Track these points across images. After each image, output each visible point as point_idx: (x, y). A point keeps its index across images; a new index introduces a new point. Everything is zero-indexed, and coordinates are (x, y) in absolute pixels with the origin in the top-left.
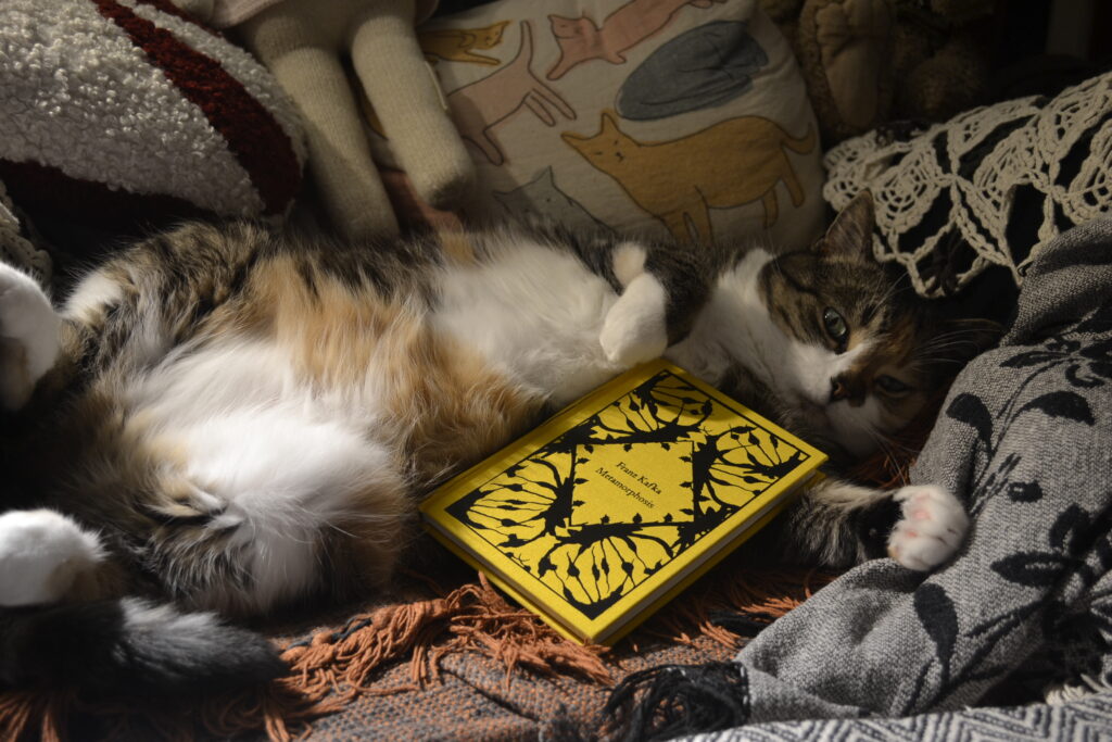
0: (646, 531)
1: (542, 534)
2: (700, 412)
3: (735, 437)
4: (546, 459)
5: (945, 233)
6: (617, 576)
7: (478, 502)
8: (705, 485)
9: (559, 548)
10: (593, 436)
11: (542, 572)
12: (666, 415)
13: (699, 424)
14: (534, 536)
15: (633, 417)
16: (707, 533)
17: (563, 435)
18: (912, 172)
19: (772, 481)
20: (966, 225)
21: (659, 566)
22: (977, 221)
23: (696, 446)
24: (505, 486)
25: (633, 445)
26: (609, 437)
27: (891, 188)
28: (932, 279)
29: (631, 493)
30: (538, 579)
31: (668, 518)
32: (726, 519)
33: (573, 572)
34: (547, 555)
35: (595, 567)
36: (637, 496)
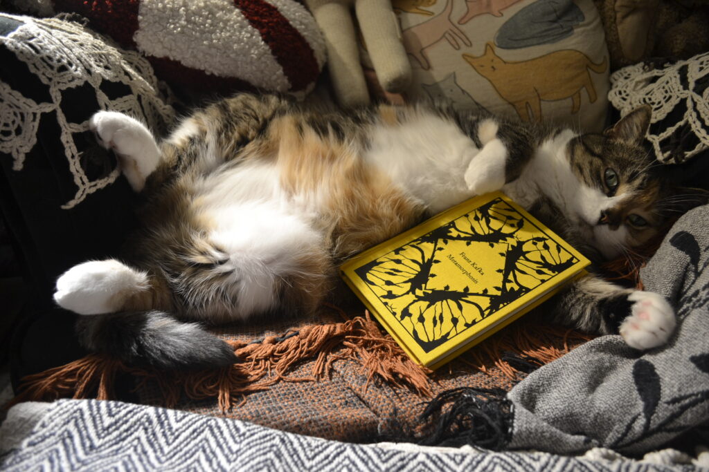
0: (470, 298)
1: (407, 293)
2: (516, 225)
3: (535, 244)
4: (419, 246)
5: (680, 126)
6: (447, 325)
7: (375, 268)
8: (511, 273)
9: (416, 303)
10: (449, 234)
11: (402, 317)
12: (496, 225)
13: (514, 233)
14: (402, 293)
15: (475, 224)
16: (508, 304)
17: (432, 232)
18: (664, 88)
19: (554, 275)
20: (694, 122)
21: (474, 322)
22: (702, 121)
23: (510, 246)
24: (392, 260)
26: (459, 236)
27: (649, 96)
28: (669, 153)
29: (465, 272)
30: (399, 322)
31: (485, 291)
32: (520, 296)
33: (421, 319)
34: (408, 306)
35: (435, 318)
36: (469, 275)
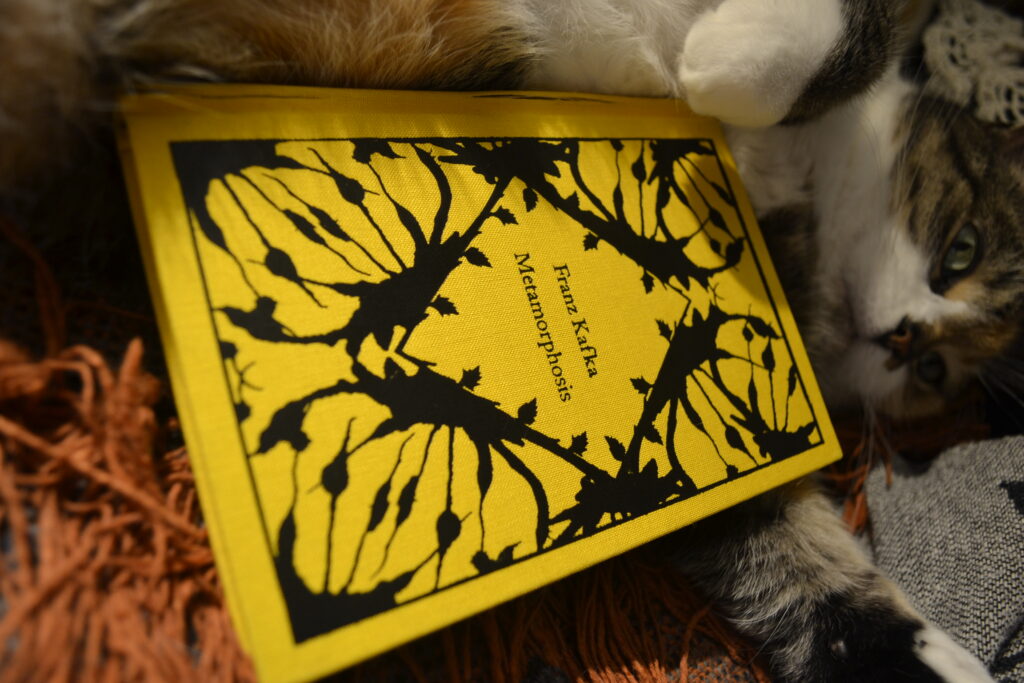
0: (529, 453)
1: (330, 339)
2: (723, 249)
3: (748, 336)
4: (445, 167)
6: (416, 539)
7: (254, 173)
8: (667, 408)
9: (343, 396)
10: (550, 178)
11: (267, 442)
12: (680, 220)
13: (713, 272)
14: (310, 332)
15: (631, 187)
16: (625, 519)
17: (504, 140)
19: (761, 461)
21: (507, 559)
23: (690, 313)
24: (333, 174)
25: (602, 244)
26: (574, 198)
29: (547, 344)
30: (248, 457)
31: (580, 442)
32: (666, 505)
33: (335, 478)
34: (308, 400)
35: (385, 489)
36: (554, 356)
